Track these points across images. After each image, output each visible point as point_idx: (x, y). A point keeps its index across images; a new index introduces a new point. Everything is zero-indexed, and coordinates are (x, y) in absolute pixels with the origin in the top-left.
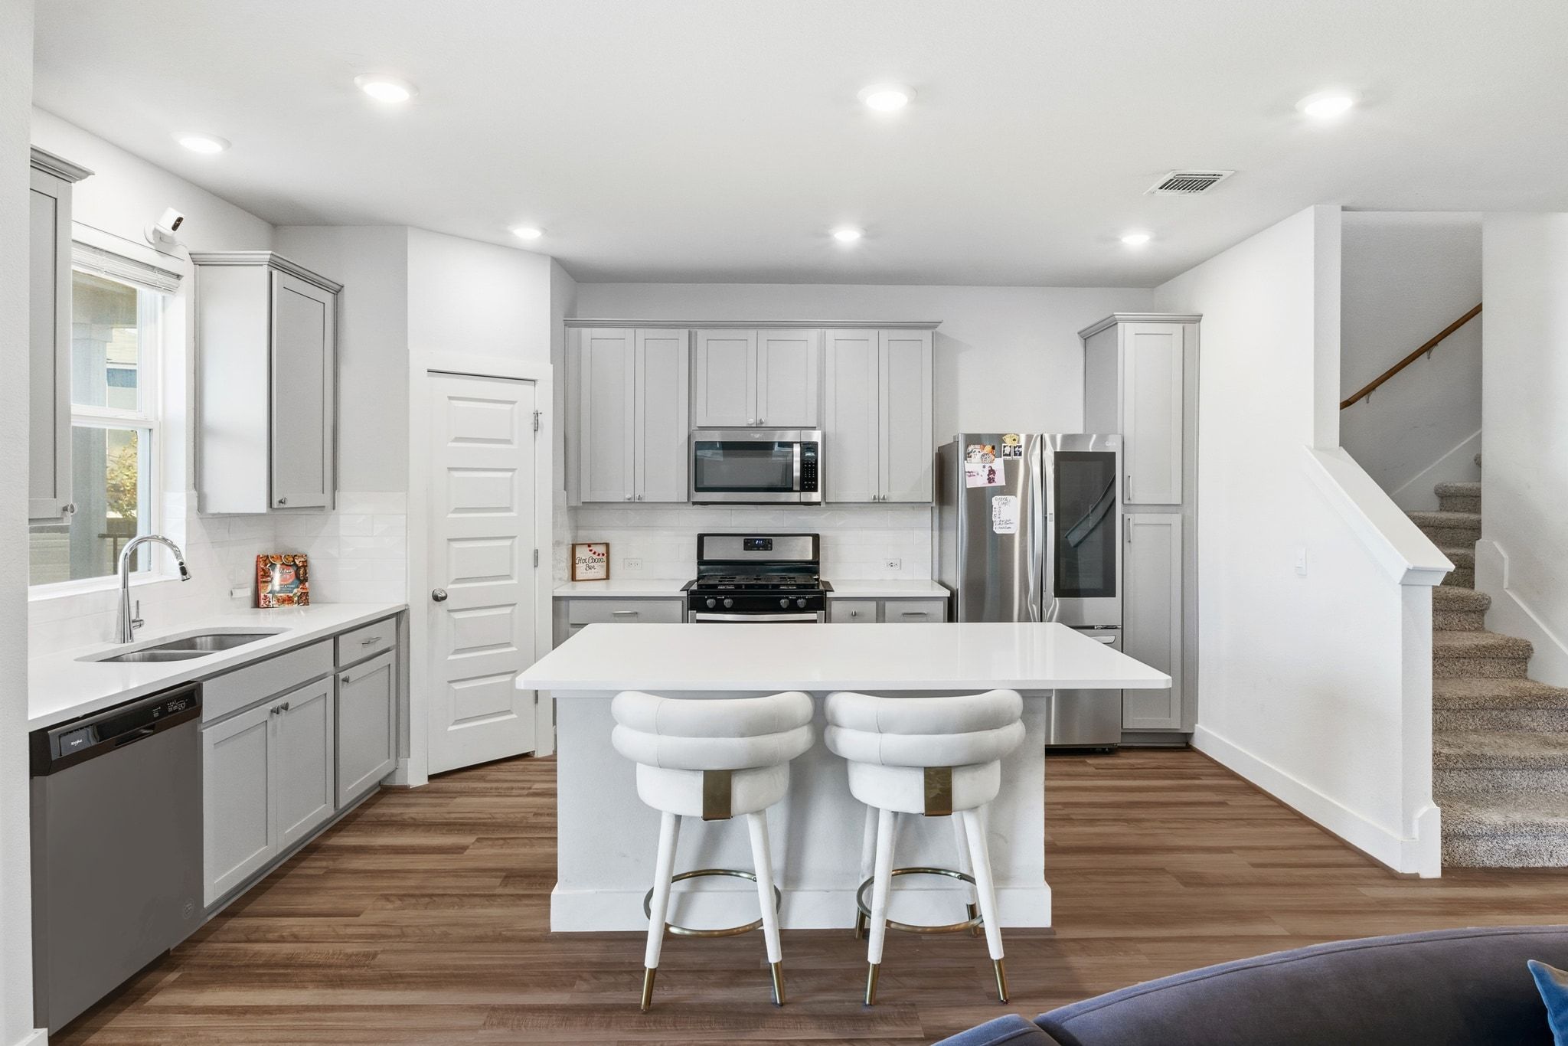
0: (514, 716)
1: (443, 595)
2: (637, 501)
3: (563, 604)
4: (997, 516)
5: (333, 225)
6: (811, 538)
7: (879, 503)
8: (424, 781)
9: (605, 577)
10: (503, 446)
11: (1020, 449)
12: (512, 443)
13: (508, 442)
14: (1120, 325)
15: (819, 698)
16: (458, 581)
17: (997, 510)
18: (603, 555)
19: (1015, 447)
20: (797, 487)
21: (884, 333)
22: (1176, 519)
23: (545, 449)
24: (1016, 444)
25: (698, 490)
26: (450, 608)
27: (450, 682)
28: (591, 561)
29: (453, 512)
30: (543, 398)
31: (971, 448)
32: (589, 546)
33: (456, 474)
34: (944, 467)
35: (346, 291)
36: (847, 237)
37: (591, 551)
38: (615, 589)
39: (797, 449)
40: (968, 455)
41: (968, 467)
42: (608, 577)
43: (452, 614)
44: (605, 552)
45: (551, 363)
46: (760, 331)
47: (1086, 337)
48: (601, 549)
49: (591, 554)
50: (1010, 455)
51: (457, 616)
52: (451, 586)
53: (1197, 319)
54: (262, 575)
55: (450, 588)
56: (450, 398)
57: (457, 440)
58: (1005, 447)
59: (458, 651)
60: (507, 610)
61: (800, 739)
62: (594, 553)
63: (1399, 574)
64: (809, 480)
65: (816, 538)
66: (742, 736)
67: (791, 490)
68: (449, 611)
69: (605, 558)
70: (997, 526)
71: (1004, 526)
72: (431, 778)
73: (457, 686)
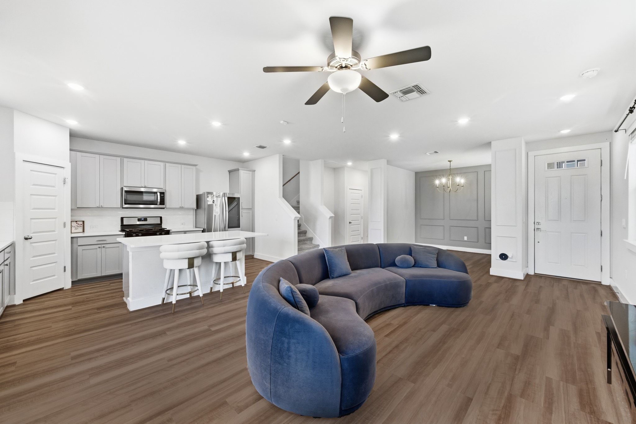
0: (56, 277)
1: (31, 237)
2: (100, 207)
3: (75, 239)
4: (215, 211)
7: (181, 208)
8: (22, 302)
10: (53, 188)
12: (55, 187)
13: (54, 187)
14: (240, 170)
15: (208, 242)
16: (34, 233)
17: (215, 209)
18: (82, 225)
20: (158, 204)
21: (183, 166)
22: (251, 211)
23: (67, 189)
24: (219, 195)
25: (125, 204)
26: (31, 242)
27: (31, 267)
28: (77, 227)
29: (32, 209)
30: (67, 173)
31: (208, 195)
32: (76, 222)
33: (34, 196)
34: (199, 199)
36: (182, 143)
37: (77, 223)
38: (86, 234)
39: (159, 194)
40: (208, 197)
41: (208, 199)
42: (83, 231)
43: (32, 244)
44: (82, 224)
45: (70, 162)
46: (145, 161)
47: (230, 172)
48: (82, 223)
49: (77, 224)
51: (36, 244)
52: (32, 235)
53: (254, 171)
56: (31, 170)
57: (34, 185)
59: (34, 257)
60: (53, 242)
61: (205, 251)
62: (78, 224)
63: (293, 218)
64: (162, 202)
65: (161, 218)
66: (197, 250)
67: (157, 204)
68: (31, 243)
71: (216, 213)
72: (24, 301)
73: (34, 268)
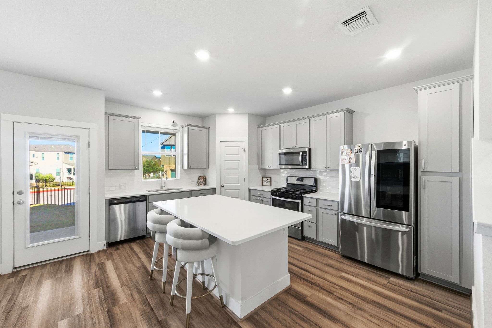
1: (223, 186)
2: (270, 167)
3: (251, 190)
4: (352, 174)
5: (208, 116)
6: (313, 179)
7: (327, 169)
9: (270, 185)
11: (362, 150)
13: (238, 155)
14: (419, 92)
16: (227, 183)
17: (352, 172)
19: (359, 149)
23: (246, 155)
25: (279, 165)
29: (226, 169)
30: (246, 145)
31: (343, 150)
32: (266, 178)
33: (226, 162)
35: (210, 128)
39: (301, 153)
40: (342, 153)
41: (342, 157)
42: (271, 185)
43: (225, 190)
44: (270, 179)
46: (295, 122)
49: (267, 180)
50: (357, 152)
51: (227, 190)
52: (225, 184)
54: (199, 180)
55: (225, 185)
56: (225, 146)
57: (227, 155)
58: (355, 149)
60: (238, 190)
65: (315, 179)
67: (300, 165)
69: (270, 181)
70: (352, 178)
71: (355, 178)
